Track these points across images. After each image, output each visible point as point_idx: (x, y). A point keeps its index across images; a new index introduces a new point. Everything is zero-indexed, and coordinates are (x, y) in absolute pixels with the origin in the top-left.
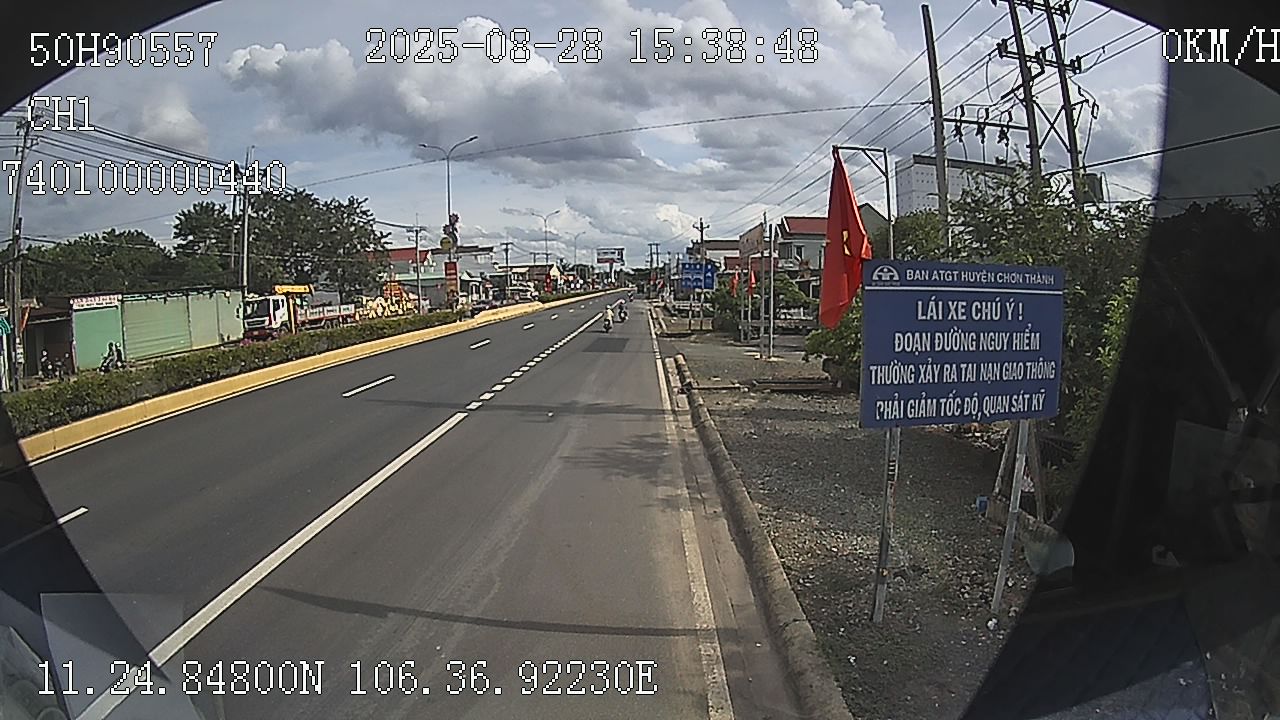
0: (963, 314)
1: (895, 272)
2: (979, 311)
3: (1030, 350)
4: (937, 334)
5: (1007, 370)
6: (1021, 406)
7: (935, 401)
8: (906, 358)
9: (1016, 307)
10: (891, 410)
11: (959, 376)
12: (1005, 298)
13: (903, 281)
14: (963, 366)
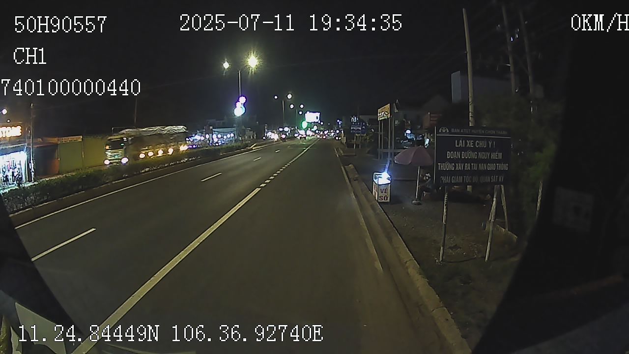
0: (472, 145)
1: (447, 130)
2: (478, 144)
3: (498, 159)
4: (463, 152)
5: (489, 166)
6: (495, 180)
7: (462, 177)
8: (451, 161)
9: (493, 143)
10: (446, 180)
11: (471, 168)
12: (488, 139)
13: (450, 133)
14: (472, 164)
